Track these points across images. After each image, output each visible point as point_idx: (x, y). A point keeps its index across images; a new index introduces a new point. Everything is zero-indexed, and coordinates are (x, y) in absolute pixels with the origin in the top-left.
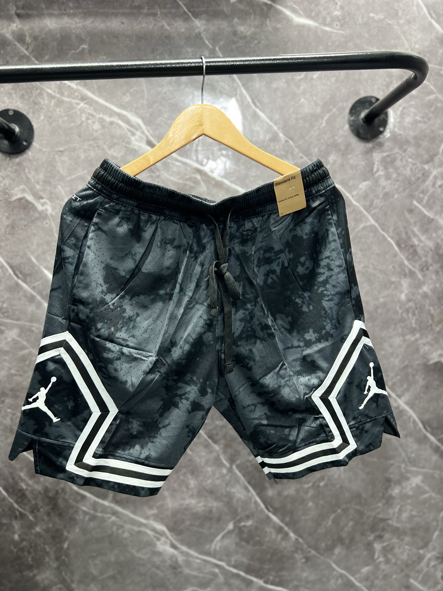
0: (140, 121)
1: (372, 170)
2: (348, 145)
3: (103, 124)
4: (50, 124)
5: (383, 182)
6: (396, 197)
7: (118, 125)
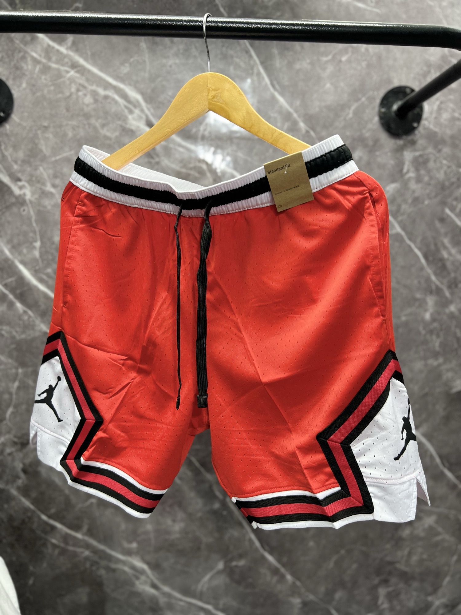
0: (139, 97)
1: (401, 170)
2: (376, 141)
3: (97, 97)
4: (34, 93)
5: (413, 185)
6: (426, 202)
7: (114, 99)
